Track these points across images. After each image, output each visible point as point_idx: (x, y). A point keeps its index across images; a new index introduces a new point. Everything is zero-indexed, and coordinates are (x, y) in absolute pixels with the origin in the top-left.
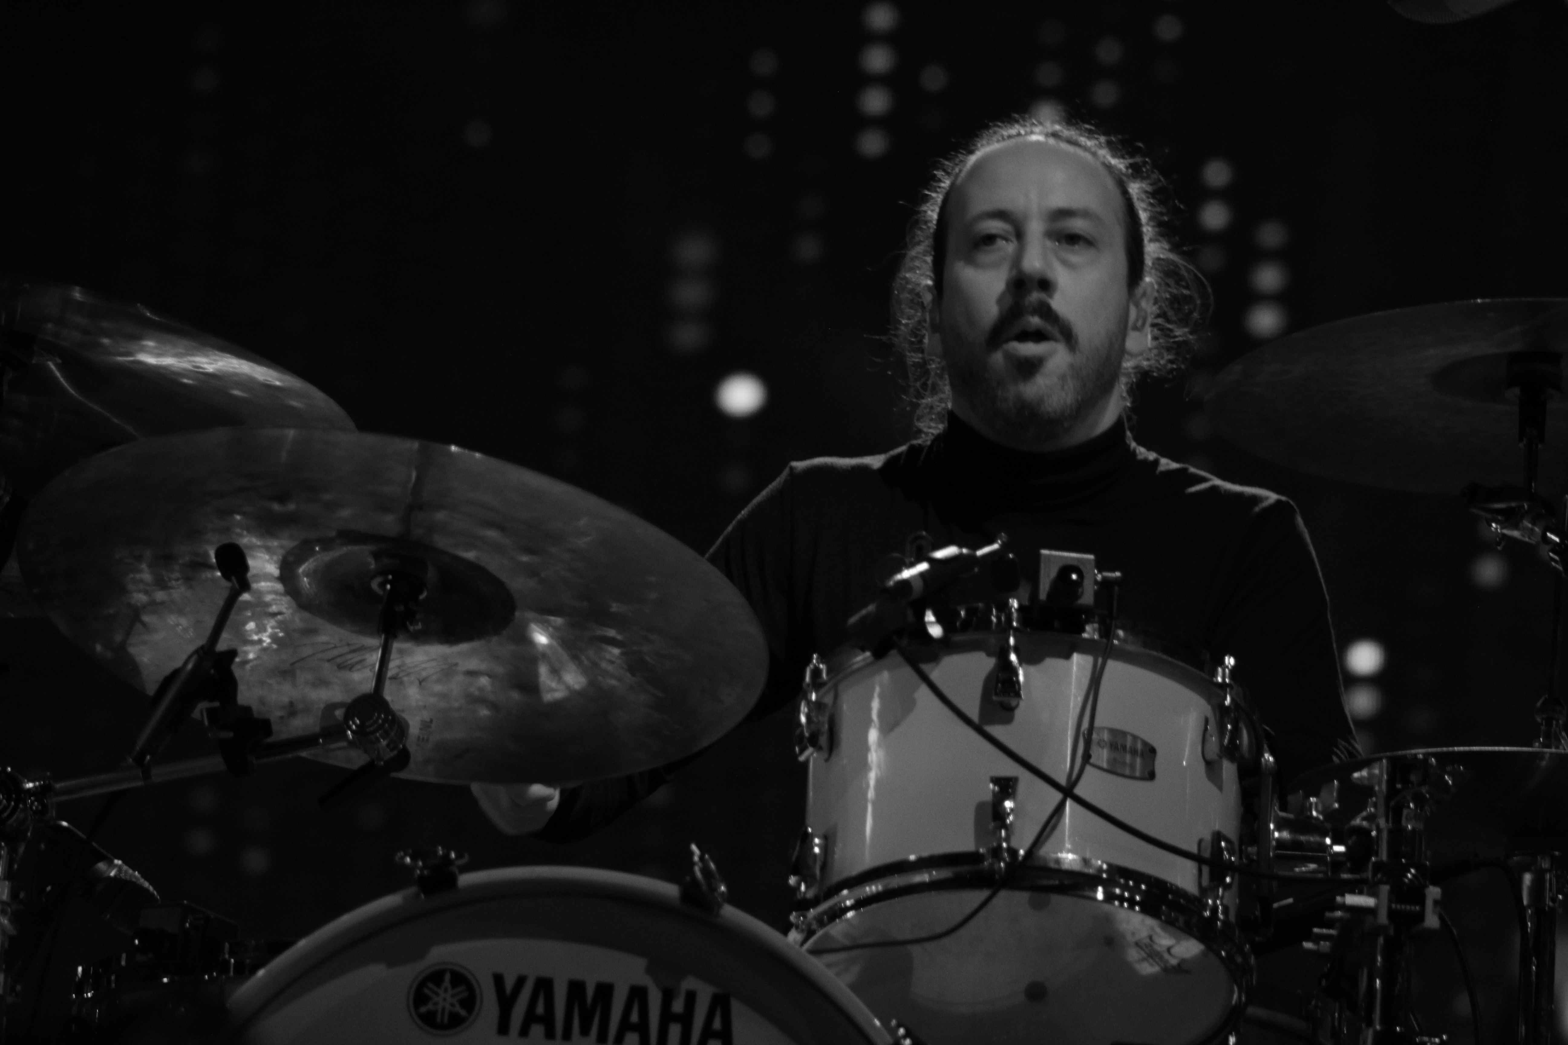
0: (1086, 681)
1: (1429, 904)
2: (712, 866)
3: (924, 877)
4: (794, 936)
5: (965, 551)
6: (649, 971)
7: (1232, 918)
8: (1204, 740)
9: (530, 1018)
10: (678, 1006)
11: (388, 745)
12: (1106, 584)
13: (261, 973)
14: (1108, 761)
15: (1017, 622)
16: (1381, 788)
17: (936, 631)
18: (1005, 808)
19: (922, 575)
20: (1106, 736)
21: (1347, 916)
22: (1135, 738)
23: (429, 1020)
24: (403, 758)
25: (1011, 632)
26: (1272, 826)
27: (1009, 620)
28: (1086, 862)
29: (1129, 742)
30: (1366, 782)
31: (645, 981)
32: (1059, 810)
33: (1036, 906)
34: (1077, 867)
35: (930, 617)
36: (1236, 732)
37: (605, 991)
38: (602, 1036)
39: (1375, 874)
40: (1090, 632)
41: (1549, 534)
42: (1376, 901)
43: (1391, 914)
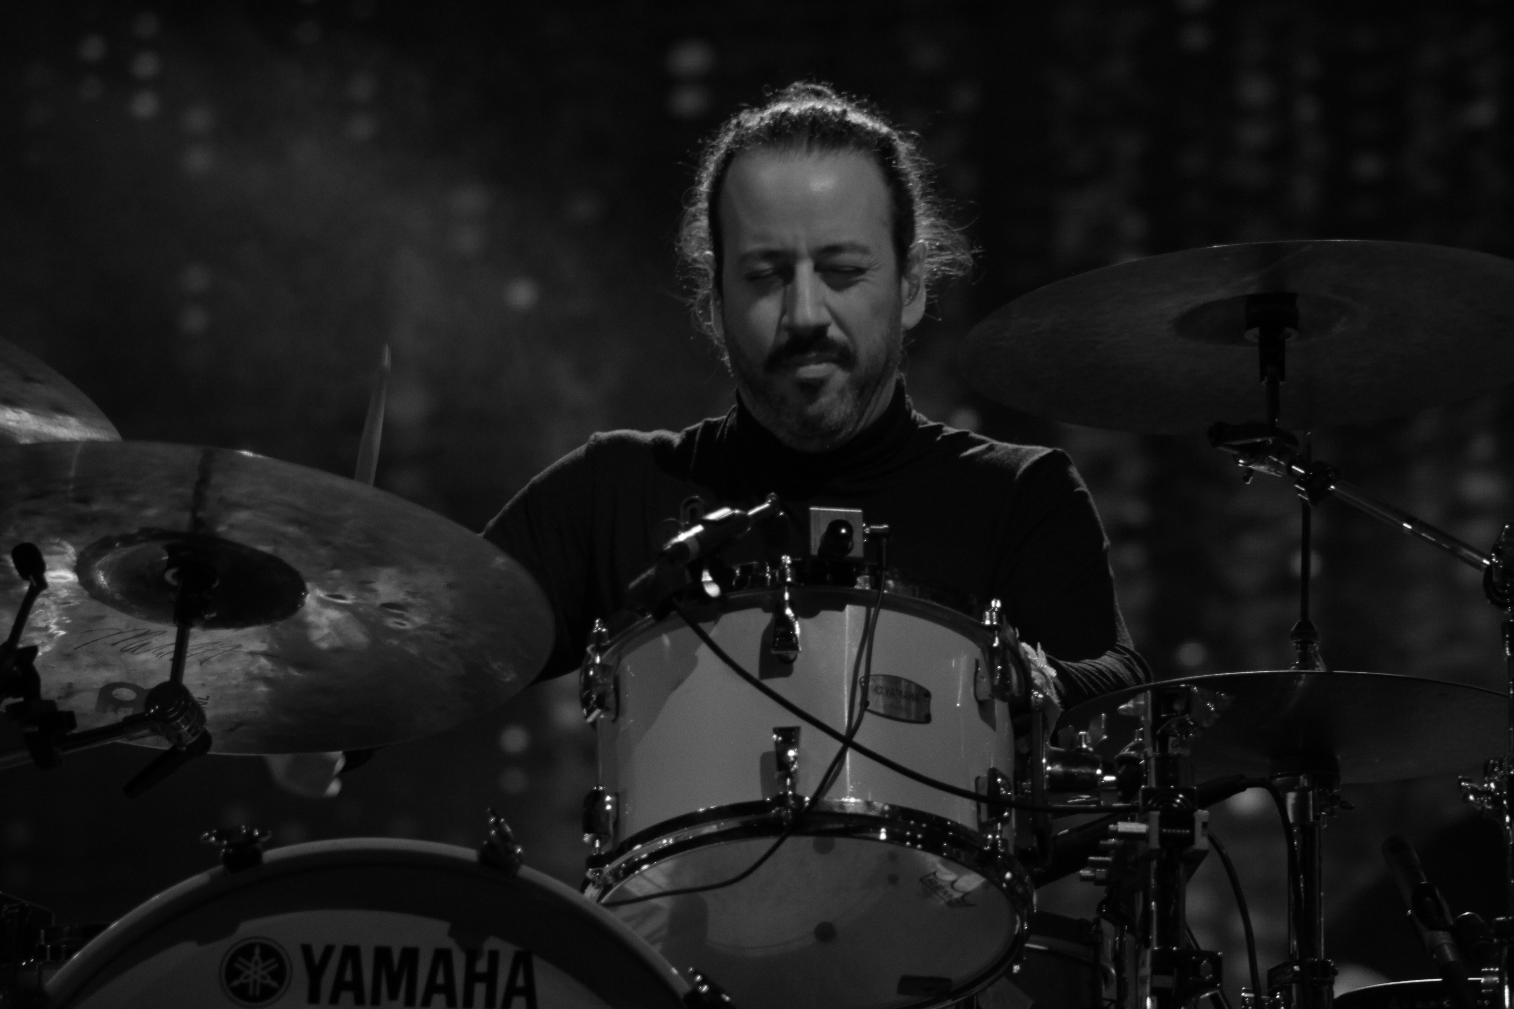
0: (860, 633)
1: (1198, 825)
2: (508, 829)
3: (712, 828)
4: (591, 892)
5: (737, 511)
6: (452, 934)
7: (1011, 850)
8: (976, 682)
9: (339, 986)
10: (482, 966)
11: (189, 730)
12: (874, 537)
13: (76, 956)
14: (885, 707)
15: (792, 577)
16: (1147, 718)
17: (713, 590)
18: (788, 758)
19: (697, 536)
20: (881, 683)
21: (1121, 842)
22: (909, 682)
23: (241, 992)
24: (205, 740)
25: (786, 588)
26: (1044, 761)
27: (783, 576)
28: (869, 804)
29: (903, 686)
30: (1132, 714)
31: (449, 943)
32: (840, 758)
33: (823, 849)
34: (860, 811)
35: (707, 577)
36: (1005, 674)
37: (410, 955)
38: (410, 1000)
39: (1145, 800)
40: (862, 583)
41: (1294, 467)
42: (1148, 827)
43: (1163, 838)
